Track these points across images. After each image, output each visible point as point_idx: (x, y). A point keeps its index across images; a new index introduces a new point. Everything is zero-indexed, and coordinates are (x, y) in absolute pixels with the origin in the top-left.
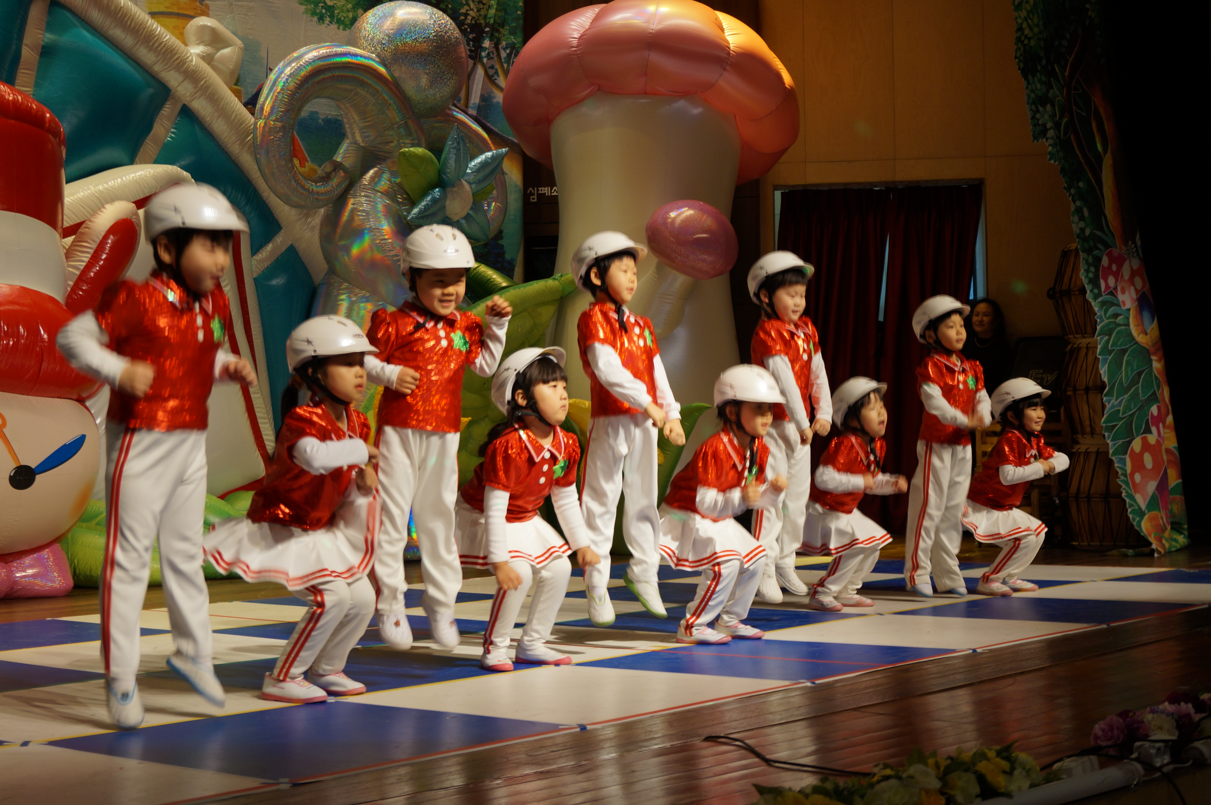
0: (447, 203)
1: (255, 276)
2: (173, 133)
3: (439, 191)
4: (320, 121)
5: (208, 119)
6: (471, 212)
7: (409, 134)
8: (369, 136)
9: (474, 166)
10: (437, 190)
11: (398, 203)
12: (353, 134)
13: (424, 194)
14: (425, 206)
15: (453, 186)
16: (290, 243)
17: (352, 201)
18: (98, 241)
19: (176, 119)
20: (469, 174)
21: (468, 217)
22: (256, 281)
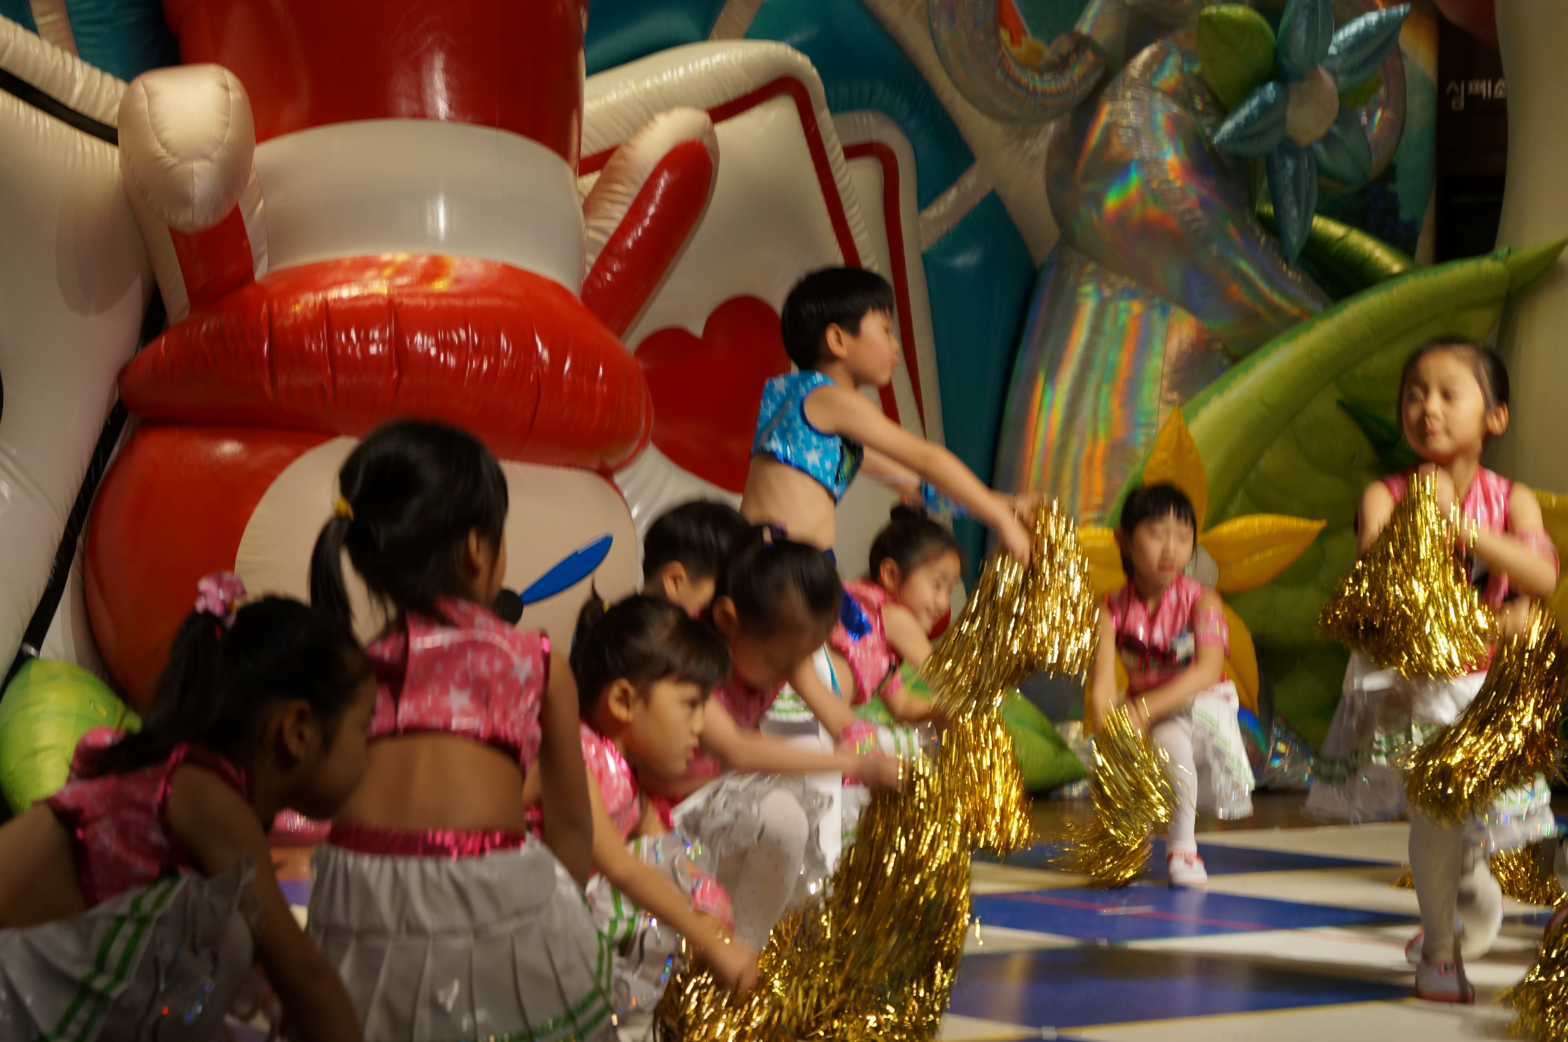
0: (1290, 112)
1: (924, 247)
3: (1274, 89)
6: (1336, 130)
9: (1345, 41)
10: (1271, 86)
11: (1196, 112)
13: (1245, 94)
14: (1247, 119)
15: (1301, 79)
16: (989, 187)
17: (1108, 108)
18: (641, 182)
20: (1332, 56)
21: (1328, 139)
22: (927, 259)
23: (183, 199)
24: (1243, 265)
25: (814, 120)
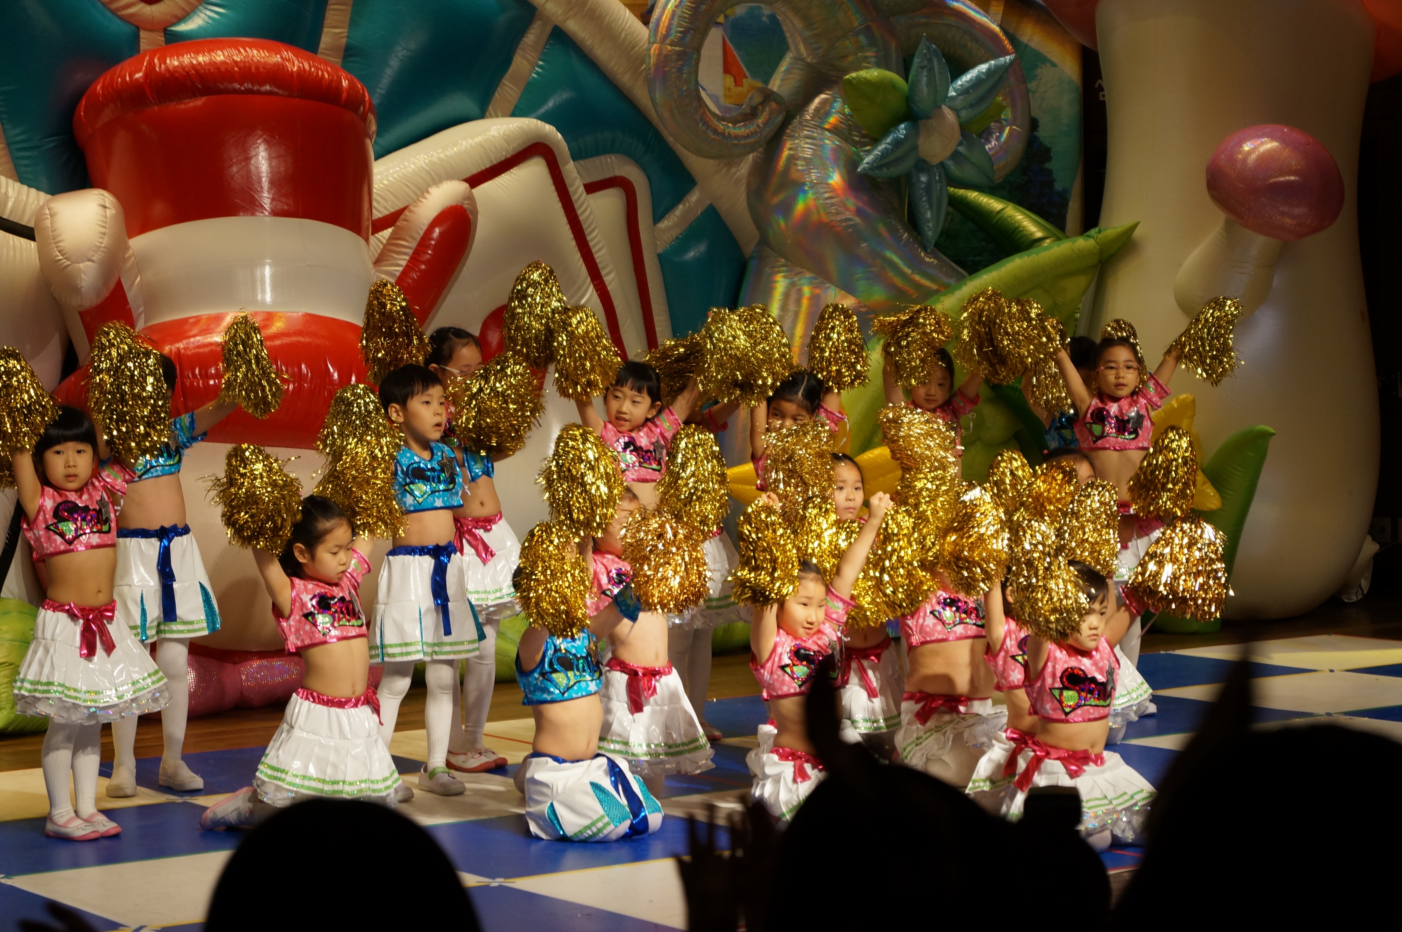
0: (920, 142)
1: (660, 251)
2: (540, 67)
3: (905, 128)
4: (765, 19)
5: (589, 43)
6: (961, 149)
7: (872, 42)
8: (819, 48)
9: (962, 85)
10: (903, 126)
11: (855, 144)
12: (796, 45)
13: (885, 133)
14: (882, 152)
15: (928, 117)
16: (708, 203)
17: (788, 144)
18: (418, 238)
19: (544, 48)
20: (952, 97)
21: (956, 156)
22: (661, 258)
23: (76, 290)
24: (890, 255)
25: (560, 173)
